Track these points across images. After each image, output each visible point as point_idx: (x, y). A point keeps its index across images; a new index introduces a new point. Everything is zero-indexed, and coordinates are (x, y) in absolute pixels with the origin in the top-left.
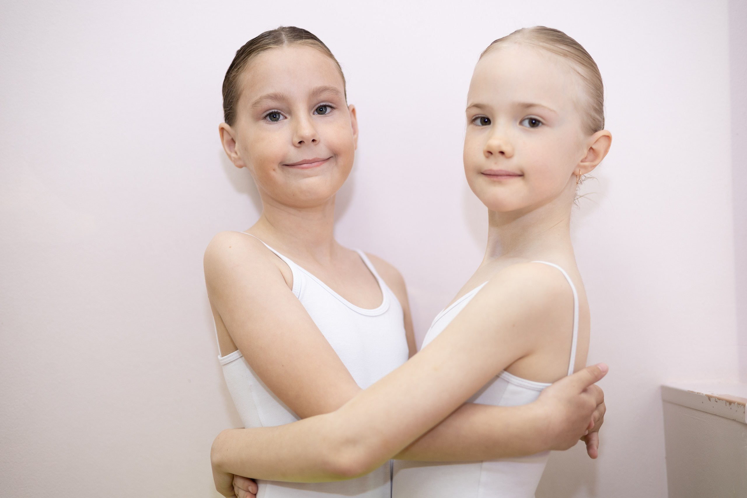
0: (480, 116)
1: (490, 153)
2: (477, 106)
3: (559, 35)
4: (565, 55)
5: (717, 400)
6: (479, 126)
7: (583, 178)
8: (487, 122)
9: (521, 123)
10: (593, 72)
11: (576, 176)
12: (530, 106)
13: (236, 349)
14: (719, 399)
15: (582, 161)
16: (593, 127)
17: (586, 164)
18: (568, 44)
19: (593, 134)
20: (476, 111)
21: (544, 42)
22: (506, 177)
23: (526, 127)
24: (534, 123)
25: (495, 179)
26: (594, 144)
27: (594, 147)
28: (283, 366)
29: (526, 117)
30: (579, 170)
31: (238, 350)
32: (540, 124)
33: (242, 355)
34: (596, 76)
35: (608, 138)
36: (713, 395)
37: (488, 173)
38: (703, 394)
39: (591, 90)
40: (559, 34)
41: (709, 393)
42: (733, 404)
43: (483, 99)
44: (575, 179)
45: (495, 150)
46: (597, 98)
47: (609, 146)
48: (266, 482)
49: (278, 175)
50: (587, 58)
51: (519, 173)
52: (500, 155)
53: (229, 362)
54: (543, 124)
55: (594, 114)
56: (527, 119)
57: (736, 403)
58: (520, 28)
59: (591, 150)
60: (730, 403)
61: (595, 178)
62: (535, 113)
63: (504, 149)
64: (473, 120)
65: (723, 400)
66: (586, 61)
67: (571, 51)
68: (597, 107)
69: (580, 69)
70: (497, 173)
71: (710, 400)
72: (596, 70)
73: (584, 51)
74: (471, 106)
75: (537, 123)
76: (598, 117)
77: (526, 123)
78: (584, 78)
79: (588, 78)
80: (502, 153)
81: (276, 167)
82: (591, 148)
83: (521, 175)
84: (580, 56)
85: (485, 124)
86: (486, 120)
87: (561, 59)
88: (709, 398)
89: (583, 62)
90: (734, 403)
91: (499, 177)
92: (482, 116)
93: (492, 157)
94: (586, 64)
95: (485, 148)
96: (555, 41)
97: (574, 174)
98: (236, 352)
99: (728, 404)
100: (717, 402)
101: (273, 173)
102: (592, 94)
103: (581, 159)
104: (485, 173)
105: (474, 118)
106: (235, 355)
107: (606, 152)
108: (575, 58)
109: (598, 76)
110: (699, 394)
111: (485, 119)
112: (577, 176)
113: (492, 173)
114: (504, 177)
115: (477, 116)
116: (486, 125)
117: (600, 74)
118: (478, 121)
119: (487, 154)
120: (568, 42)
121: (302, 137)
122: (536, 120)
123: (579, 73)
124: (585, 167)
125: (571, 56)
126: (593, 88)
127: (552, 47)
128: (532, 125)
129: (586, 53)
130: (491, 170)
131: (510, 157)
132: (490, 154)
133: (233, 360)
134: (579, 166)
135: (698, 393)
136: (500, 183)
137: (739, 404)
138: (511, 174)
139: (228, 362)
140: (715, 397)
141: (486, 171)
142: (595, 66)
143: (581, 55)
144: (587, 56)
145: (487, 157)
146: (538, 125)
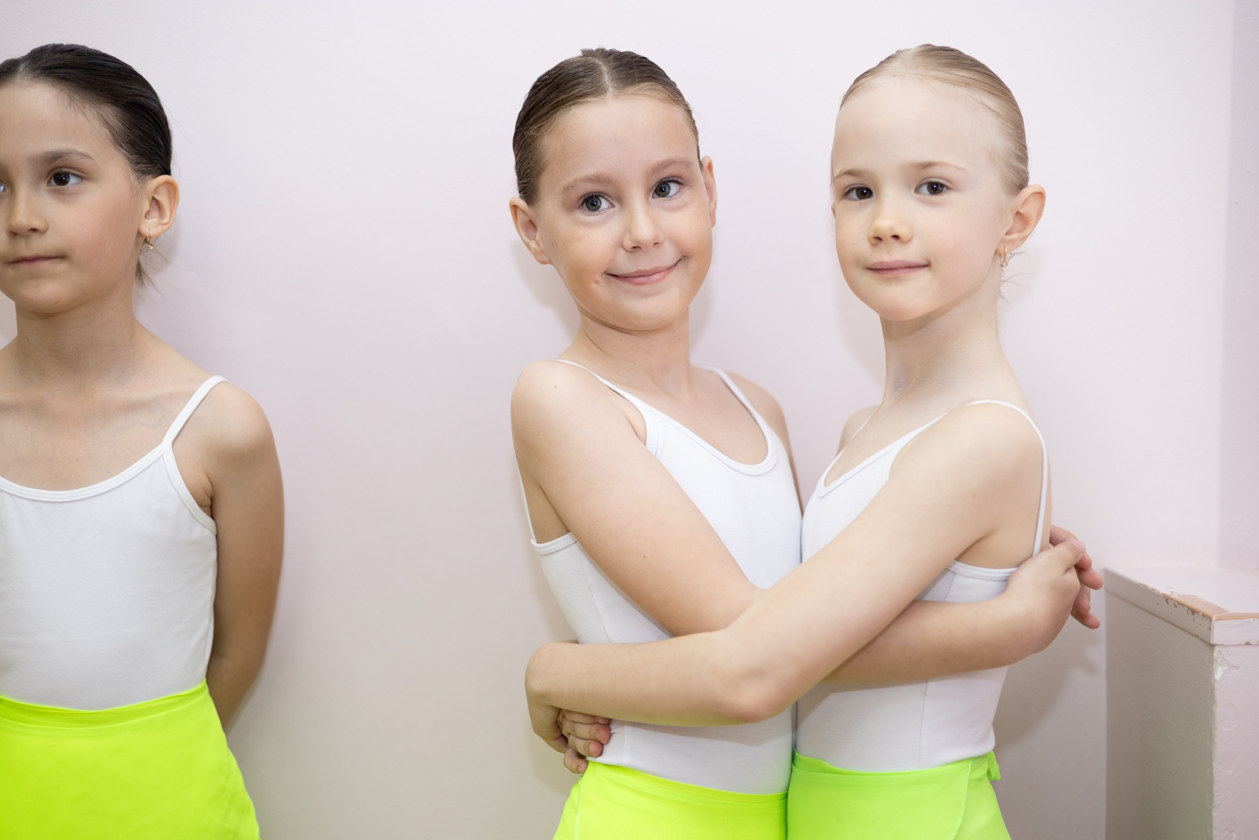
0: (856, 186)
1: (879, 239)
2: (850, 173)
3: (954, 56)
4: (967, 85)
5: (1177, 605)
6: (856, 200)
7: (1008, 255)
8: (865, 194)
9: (917, 190)
10: (1009, 103)
11: (1000, 255)
12: (928, 165)
13: (568, 531)
14: (1180, 604)
15: (1007, 234)
16: (1016, 181)
17: (1014, 236)
18: (969, 68)
19: (1019, 192)
20: (850, 181)
21: (934, 69)
22: (904, 271)
23: (925, 194)
24: (935, 188)
25: (889, 275)
26: (1021, 207)
27: (1022, 211)
28: (644, 557)
29: (924, 181)
30: (1004, 246)
31: (571, 533)
32: (945, 189)
33: (576, 540)
34: (1013, 109)
35: (1041, 195)
36: (1173, 596)
37: (878, 267)
38: (1159, 592)
39: (1009, 131)
40: (953, 53)
41: (1167, 592)
42: (1196, 614)
43: (858, 161)
44: (999, 261)
45: (886, 233)
46: (1019, 140)
47: (1042, 206)
48: (623, 723)
49: (602, 290)
50: (996, 82)
51: (924, 262)
52: (893, 241)
53: (554, 551)
54: (948, 188)
55: (1017, 164)
56: (926, 183)
57: (1200, 614)
58: (893, 52)
59: (1019, 215)
60: (1194, 612)
61: (1024, 253)
62: (936, 174)
63: (899, 231)
64: (846, 194)
65: (1184, 605)
66: (997, 88)
67: (973, 77)
68: (1020, 154)
69: (992, 102)
70: (892, 266)
71: (1167, 602)
72: (1012, 99)
73: (991, 74)
74: (841, 174)
75: (940, 188)
76: (1022, 166)
77: (925, 189)
78: (998, 115)
79: (1002, 113)
80: (896, 237)
81: (599, 278)
82: (1018, 213)
83: (927, 265)
84: (987, 82)
85: (863, 196)
86: (865, 192)
87: (963, 91)
88: (1167, 599)
89: (992, 92)
90: (1198, 613)
91: (896, 272)
92: (859, 186)
93: (882, 244)
94: (996, 93)
95: (872, 233)
96: (950, 67)
97: (997, 253)
98: (567, 535)
99: (1190, 612)
100: (1176, 607)
101: (594, 287)
102: (1011, 135)
103: (1005, 231)
104: (873, 267)
105: (847, 190)
106: (566, 540)
107: (1039, 215)
108: (981, 87)
109: (1014, 107)
110: (1154, 591)
111: (863, 190)
112: (1002, 256)
113: (885, 267)
114: (901, 271)
115: (852, 187)
116: (864, 198)
117: (1017, 104)
118: (854, 194)
119: (874, 241)
120: (968, 64)
121: (638, 242)
122: (937, 184)
123: (990, 109)
124: (1012, 242)
125: (976, 85)
126: (1012, 127)
127: (947, 76)
128: (932, 191)
129: (994, 76)
130: (882, 263)
131: (908, 241)
132: (878, 241)
133: (561, 548)
134: (1002, 241)
135: (1152, 589)
136: (897, 279)
137: (1204, 615)
138: (912, 265)
139: (552, 551)
140: (1174, 600)
141: (874, 264)
142: (1009, 94)
143: (987, 80)
144: (997, 81)
145: (874, 245)
146: (941, 191)
